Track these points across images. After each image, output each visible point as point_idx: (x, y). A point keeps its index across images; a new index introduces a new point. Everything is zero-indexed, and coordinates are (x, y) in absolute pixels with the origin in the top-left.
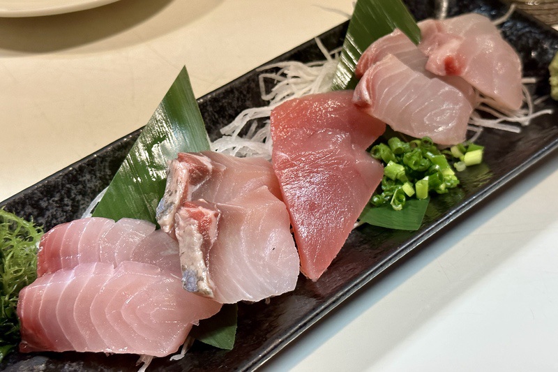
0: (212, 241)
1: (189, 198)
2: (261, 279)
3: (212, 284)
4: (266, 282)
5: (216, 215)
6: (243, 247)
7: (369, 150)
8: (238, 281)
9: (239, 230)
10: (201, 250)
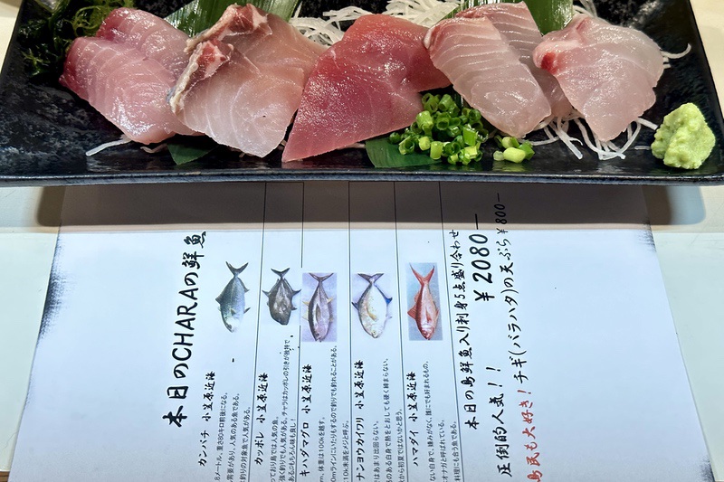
0: (206, 76)
1: (221, 38)
2: (236, 131)
3: (182, 104)
4: (240, 137)
5: (222, 59)
6: (235, 98)
7: (423, 93)
8: (212, 120)
9: (240, 84)
10: (191, 77)
